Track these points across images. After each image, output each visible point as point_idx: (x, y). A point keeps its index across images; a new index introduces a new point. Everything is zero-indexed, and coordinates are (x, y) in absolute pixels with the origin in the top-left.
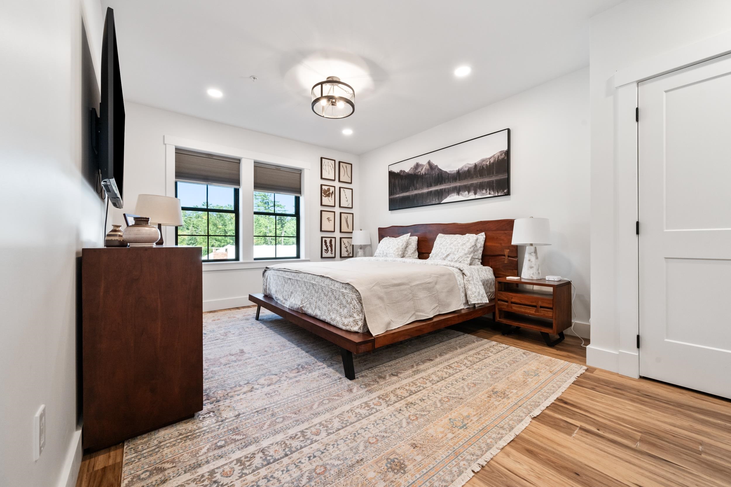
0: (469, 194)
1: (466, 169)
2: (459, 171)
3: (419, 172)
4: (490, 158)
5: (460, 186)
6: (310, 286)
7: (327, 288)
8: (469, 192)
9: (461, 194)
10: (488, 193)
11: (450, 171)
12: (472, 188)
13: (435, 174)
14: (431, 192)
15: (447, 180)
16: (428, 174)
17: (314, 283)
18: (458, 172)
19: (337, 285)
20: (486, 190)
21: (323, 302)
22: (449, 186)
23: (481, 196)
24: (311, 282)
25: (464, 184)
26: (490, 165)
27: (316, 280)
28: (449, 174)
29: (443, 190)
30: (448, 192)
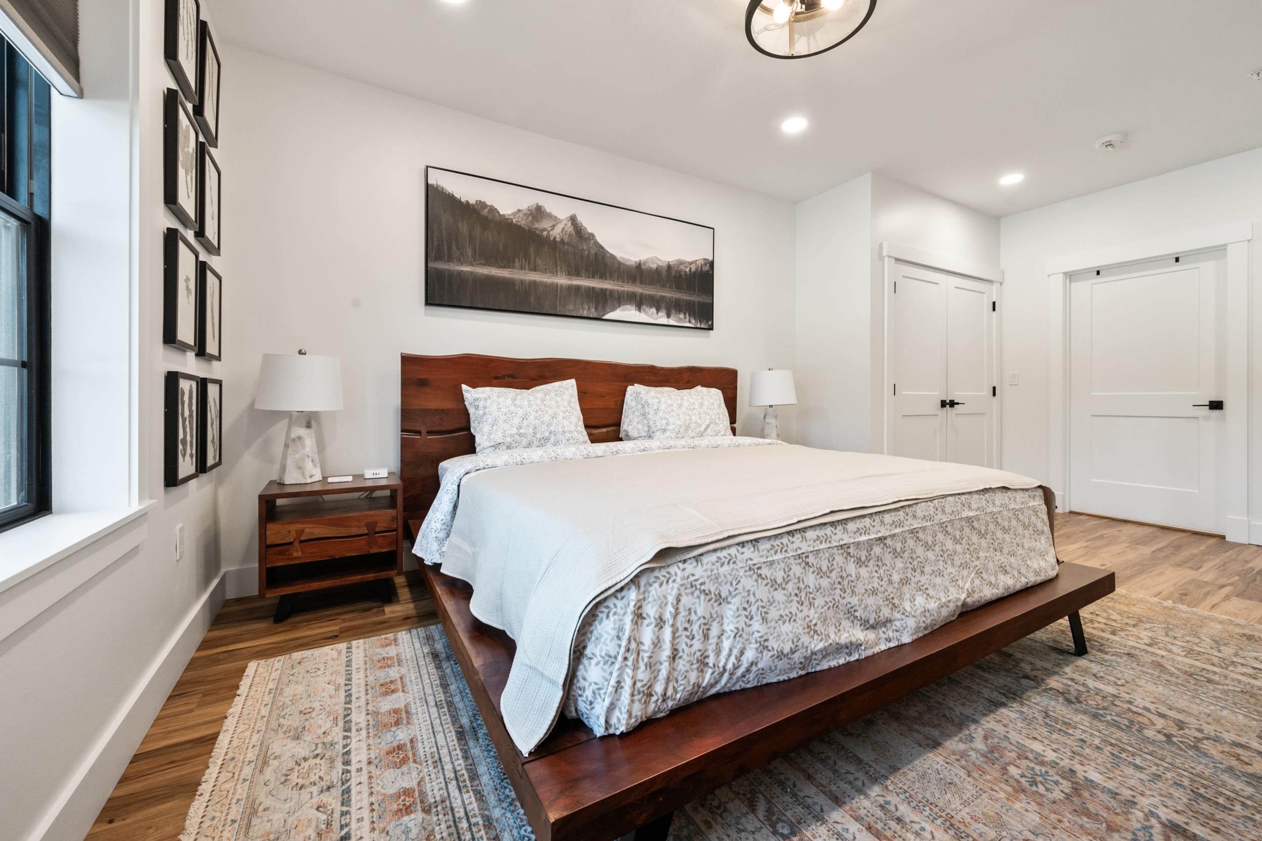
0: (657, 313)
1: (654, 266)
2: (640, 264)
3: (545, 230)
4: (691, 263)
5: (641, 294)
6: (961, 529)
7: (1005, 513)
8: (658, 310)
9: (644, 310)
10: (687, 319)
11: (623, 258)
12: (663, 305)
13: (589, 251)
14: (578, 288)
15: (616, 274)
16: (569, 244)
17: (971, 514)
18: (639, 266)
19: (1019, 496)
20: (685, 314)
21: (1005, 551)
22: (620, 289)
23: (678, 322)
24: (964, 515)
25: (650, 293)
26: (690, 274)
27: (974, 506)
28: (620, 263)
29: (608, 293)
30: (619, 299)
